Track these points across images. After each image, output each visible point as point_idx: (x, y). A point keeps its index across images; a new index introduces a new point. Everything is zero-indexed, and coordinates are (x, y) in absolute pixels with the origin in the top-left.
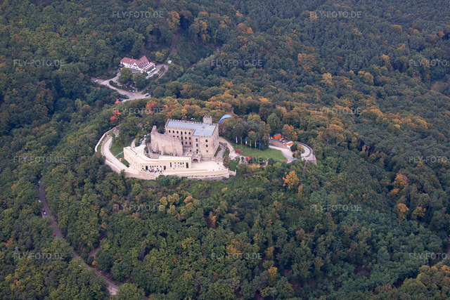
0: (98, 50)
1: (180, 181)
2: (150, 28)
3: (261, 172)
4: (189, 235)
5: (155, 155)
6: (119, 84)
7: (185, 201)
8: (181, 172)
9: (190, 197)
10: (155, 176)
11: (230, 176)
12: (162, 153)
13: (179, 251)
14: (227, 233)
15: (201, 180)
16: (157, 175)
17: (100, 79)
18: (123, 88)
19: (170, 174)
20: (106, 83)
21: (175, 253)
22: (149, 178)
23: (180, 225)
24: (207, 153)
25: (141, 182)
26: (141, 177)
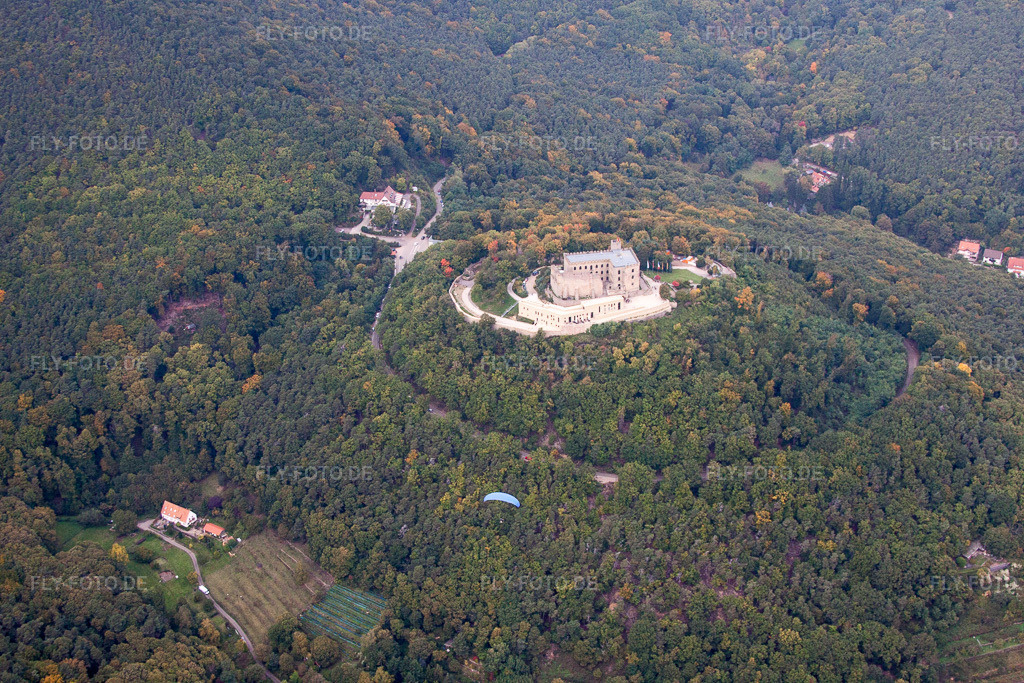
0: (331, 189)
1: (619, 327)
2: (377, 147)
3: (703, 297)
4: (672, 389)
5: (569, 301)
6: (375, 229)
7: (642, 349)
8: (616, 316)
9: (645, 345)
10: (586, 327)
11: (672, 309)
12: (577, 297)
13: (669, 411)
14: (715, 376)
15: (642, 321)
16: (587, 326)
17: (344, 227)
18: (387, 234)
19: (604, 320)
20: (356, 231)
21: (665, 414)
22: (577, 332)
23: (654, 378)
24: (632, 287)
25: (568, 338)
26: (565, 332)
